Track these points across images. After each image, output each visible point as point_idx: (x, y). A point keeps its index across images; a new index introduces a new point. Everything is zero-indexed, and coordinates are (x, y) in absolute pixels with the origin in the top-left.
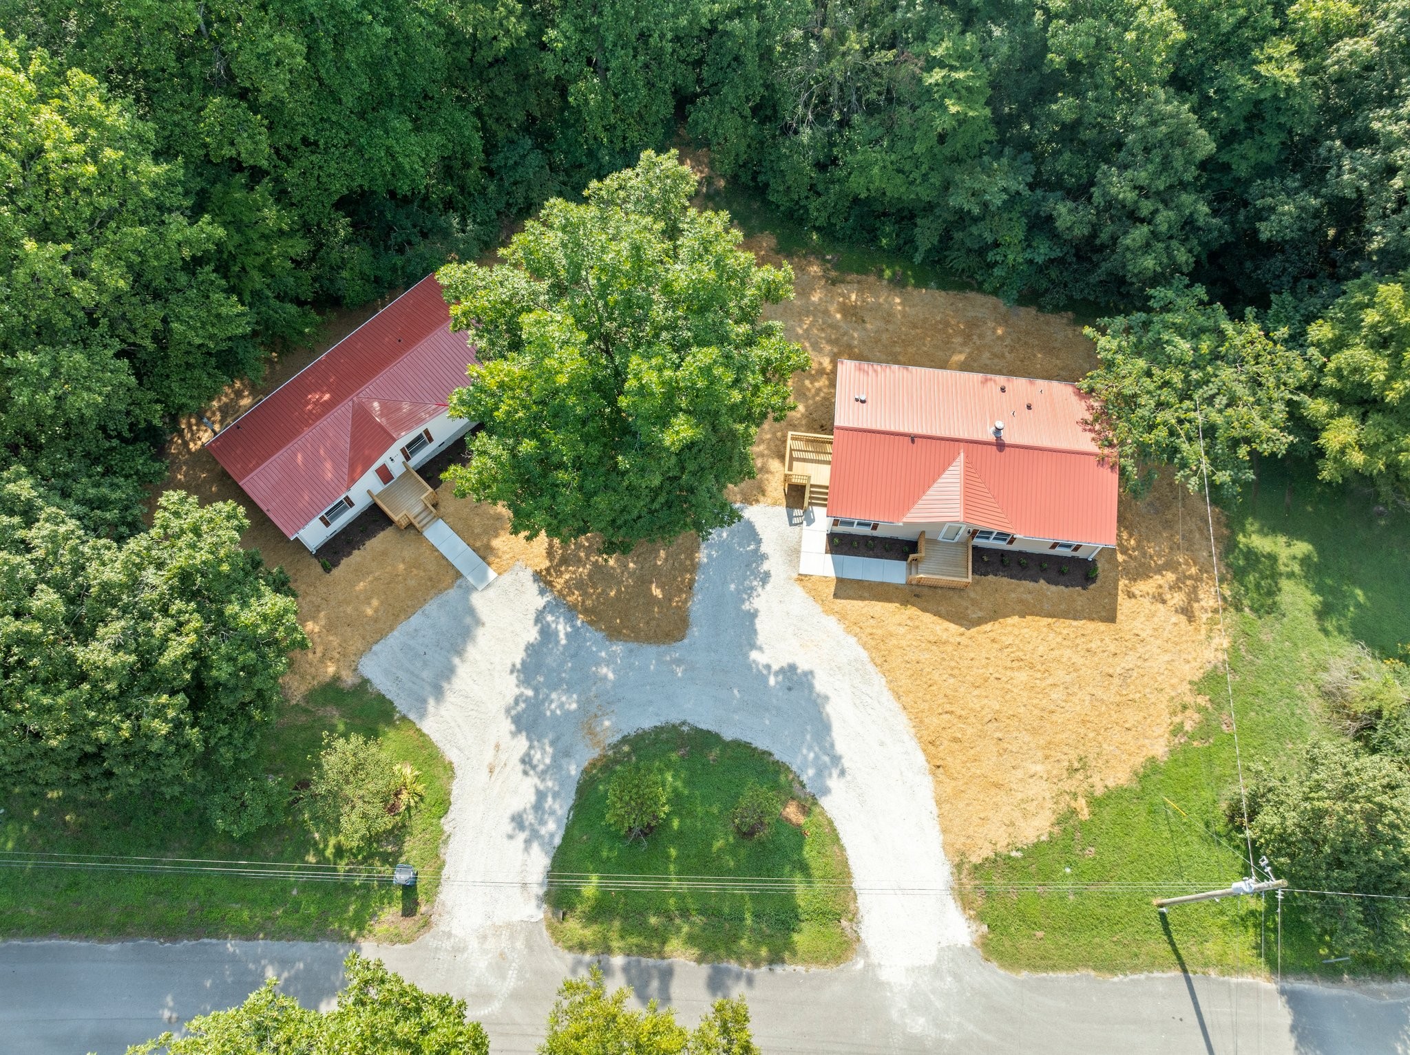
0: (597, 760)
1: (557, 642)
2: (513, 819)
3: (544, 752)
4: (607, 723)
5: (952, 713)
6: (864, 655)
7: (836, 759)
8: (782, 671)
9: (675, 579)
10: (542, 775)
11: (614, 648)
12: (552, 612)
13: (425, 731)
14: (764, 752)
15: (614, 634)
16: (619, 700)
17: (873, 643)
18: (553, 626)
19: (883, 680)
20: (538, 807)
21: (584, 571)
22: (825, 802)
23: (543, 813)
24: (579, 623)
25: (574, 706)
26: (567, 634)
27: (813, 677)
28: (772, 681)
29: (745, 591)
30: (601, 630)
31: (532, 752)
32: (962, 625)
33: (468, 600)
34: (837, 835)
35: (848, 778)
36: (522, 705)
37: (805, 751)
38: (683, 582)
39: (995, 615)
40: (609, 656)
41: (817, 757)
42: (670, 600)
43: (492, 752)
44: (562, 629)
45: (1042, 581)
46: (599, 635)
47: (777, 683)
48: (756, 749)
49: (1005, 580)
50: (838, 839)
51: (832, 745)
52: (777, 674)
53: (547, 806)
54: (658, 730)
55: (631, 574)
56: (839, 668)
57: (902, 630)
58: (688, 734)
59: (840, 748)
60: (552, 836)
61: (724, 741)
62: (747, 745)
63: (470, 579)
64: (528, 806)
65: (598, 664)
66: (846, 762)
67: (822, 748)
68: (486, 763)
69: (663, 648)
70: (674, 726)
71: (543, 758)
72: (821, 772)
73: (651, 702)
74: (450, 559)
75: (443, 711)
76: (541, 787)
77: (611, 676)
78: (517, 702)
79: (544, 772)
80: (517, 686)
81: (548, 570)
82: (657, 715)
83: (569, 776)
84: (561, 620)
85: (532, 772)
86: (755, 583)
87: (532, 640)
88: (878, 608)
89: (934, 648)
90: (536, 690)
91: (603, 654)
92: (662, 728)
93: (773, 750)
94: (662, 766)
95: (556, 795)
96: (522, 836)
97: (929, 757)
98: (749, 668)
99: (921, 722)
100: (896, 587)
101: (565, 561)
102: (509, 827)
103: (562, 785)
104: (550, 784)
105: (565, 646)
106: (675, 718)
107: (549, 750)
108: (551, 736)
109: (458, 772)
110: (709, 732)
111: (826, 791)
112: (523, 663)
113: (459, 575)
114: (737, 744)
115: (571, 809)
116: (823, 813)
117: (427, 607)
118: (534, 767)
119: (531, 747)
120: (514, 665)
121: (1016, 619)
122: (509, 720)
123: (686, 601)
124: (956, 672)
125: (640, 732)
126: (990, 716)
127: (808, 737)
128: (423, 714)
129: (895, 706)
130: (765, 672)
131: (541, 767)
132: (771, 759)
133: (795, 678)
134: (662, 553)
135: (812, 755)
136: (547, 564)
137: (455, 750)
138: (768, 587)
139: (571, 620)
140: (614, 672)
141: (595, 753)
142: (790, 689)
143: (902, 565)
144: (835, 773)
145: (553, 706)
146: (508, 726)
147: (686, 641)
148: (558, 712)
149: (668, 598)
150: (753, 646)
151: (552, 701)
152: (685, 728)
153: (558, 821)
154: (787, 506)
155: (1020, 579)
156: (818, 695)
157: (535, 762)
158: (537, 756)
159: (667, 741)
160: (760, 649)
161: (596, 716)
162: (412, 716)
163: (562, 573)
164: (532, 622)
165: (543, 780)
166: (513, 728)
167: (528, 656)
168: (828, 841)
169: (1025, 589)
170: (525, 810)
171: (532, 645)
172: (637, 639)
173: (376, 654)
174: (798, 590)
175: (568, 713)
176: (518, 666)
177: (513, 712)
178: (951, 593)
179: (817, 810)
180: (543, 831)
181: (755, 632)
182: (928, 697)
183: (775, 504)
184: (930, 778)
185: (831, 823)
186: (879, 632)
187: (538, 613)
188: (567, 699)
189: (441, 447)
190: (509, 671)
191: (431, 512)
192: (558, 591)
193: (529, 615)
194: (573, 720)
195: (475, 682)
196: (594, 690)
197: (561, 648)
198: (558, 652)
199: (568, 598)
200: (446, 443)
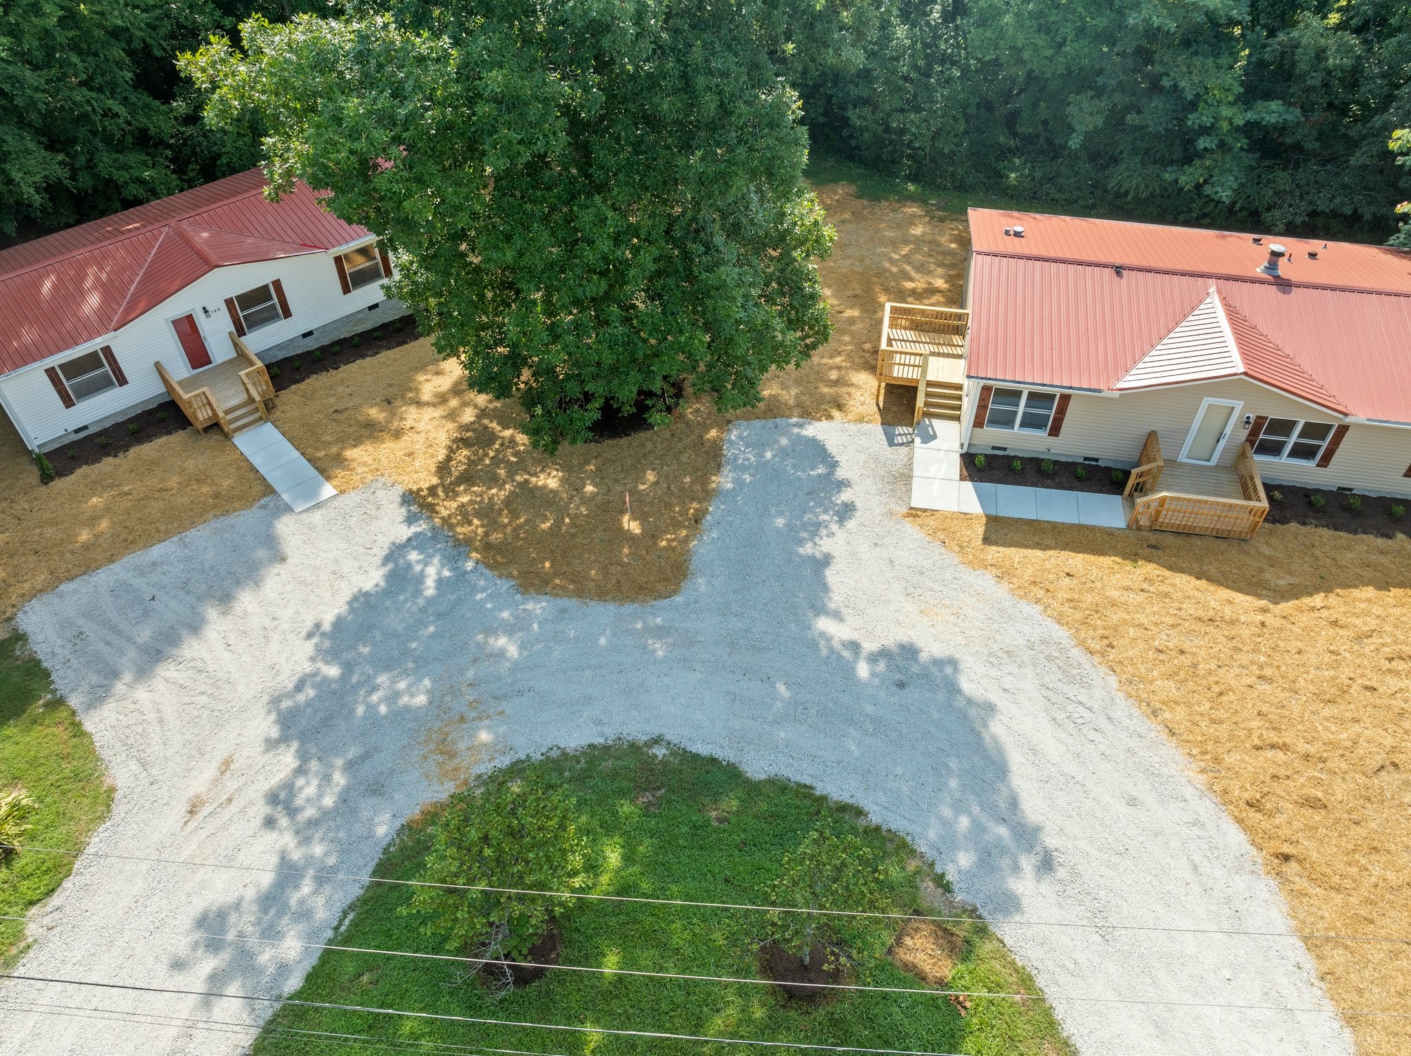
0: (443, 807)
1: (418, 592)
2: (202, 922)
3: (326, 778)
4: (484, 736)
5: (1284, 747)
6: (1061, 634)
7: (1027, 836)
8: (884, 653)
9: (669, 506)
10: (304, 833)
11: (530, 606)
12: (420, 548)
13: (88, 726)
14: (843, 808)
15: (533, 583)
16: (521, 693)
17: (1079, 615)
18: (418, 568)
19: (1113, 681)
20: (272, 900)
21: (498, 494)
22: (1008, 931)
23: (279, 915)
24: (470, 565)
25: (421, 699)
26: (440, 582)
27: (956, 669)
28: (863, 670)
29: (804, 527)
30: (510, 576)
31: (300, 782)
32: (1259, 596)
33: (270, 525)
34: (1048, 1012)
35: (1061, 873)
36: (311, 693)
37: (946, 812)
38: (684, 512)
39: (1324, 584)
40: (517, 617)
41: (978, 828)
42: (655, 537)
43: (210, 772)
44: (433, 573)
45: (1400, 536)
46: (504, 585)
47: (873, 674)
48: (824, 798)
49: (1326, 533)
50: (1052, 1024)
51: (1014, 803)
52: (873, 659)
53: (294, 899)
54: (595, 753)
55: (586, 500)
56: (1009, 653)
57: (1135, 598)
58: (664, 763)
59: (1034, 807)
60: (283, 969)
61: (747, 781)
62: (804, 791)
63: (286, 497)
64: (251, 893)
65: (490, 631)
66: (1050, 840)
67: (990, 809)
68: (190, 793)
69: (629, 608)
70: (633, 746)
71: (320, 796)
72: (988, 857)
73: (589, 699)
74: (262, 471)
75: (141, 694)
76: (296, 855)
77: (513, 651)
78: (299, 687)
79: (312, 823)
80: (312, 659)
81: (432, 490)
82: (599, 722)
83: (370, 835)
84: (436, 560)
85: (284, 822)
86: (826, 517)
87: (368, 586)
88: (1077, 561)
89: (1211, 629)
90: (348, 668)
91: (505, 615)
92: (606, 749)
93: (865, 803)
94: (595, 823)
95: (323, 877)
96: (208, 965)
97: (1257, 838)
98: (813, 645)
99: (1216, 760)
100: (1109, 533)
101: (467, 478)
102: (180, 941)
103: (345, 851)
104: (318, 850)
105: (430, 600)
106: (637, 729)
107: (340, 779)
108: (353, 752)
109: (119, 810)
110: (713, 761)
111: (1010, 904)
112: (339, 623)
113: (269, 490)
114: (779, 786)
115: (351, 907)
116: (1003, 953)
117: (192, 534)
118: (292, 812)
119: (300, 771)
120: (318, 626)
121: (1369, 592)
122: (273, 717)
123: (686, 540)
124: (1268, 672)
125: (555, 754)
126: (1379, 759)
127: (953, 783)
128: (98, 696)
129: (1153, 731)
130: (846, 654)
131: (310, 812)
132: (862, 823)
133: (915, 669)
134: (651, 476)
135: (964, 822)
136: (435, 481)
137: (133, 766)
138: (851, 524)
139: (452, 560)
140: (522, 647)
141: (443, 791)
142: (901, 685)
143: (1116, 501)
144: (1027, 863)
145: (375, 698)
146: (267, 726)
147: (679, 599)
148: (383, 709)
149: (652, 535)
150: (820, 609)
151: (375, 689)
152: (660, 752)
153: (311, 936)
154: (882, 424)
155: (1355, 532)
156: (970, 701)
157: (299, 801)
158: (308, 788)
159: (615, 774)
160: (837, 615)
161: (462, 719)
162: (74, 701)
163: (456, 494)
164: (378, 560)
165: (305, 841)
166: (275, 732)
167: (352, 610)
168: (1023, 1028)
169: (1367, 545)
170: (237, 906)
171: (366, 595)
172: (580, 593)
173: (61, 596)
174: (911, 529)
175: (400, 715)
176: (327, 626)
177: (286, 704)
178: (1223, 545)
179: (985, 948)
180: (265, 957)
181: (825, 588)
182: (1222, 714)
183: (861, 420)
184: (1273, 882)
185: (1026, 981)
186: (1089, 598)
187: (394, 548)
188: (410, 686)
189: (308, 339)
190: (304, 633)
191: (257, 410)
192: (441, 518)
193: (375, 550)
194: (410, 726)
195: (230, 648)
196: (470, 674)
197: (421, 602)
198: (414, 608)
199: (459, 529)
200: (316, 334)
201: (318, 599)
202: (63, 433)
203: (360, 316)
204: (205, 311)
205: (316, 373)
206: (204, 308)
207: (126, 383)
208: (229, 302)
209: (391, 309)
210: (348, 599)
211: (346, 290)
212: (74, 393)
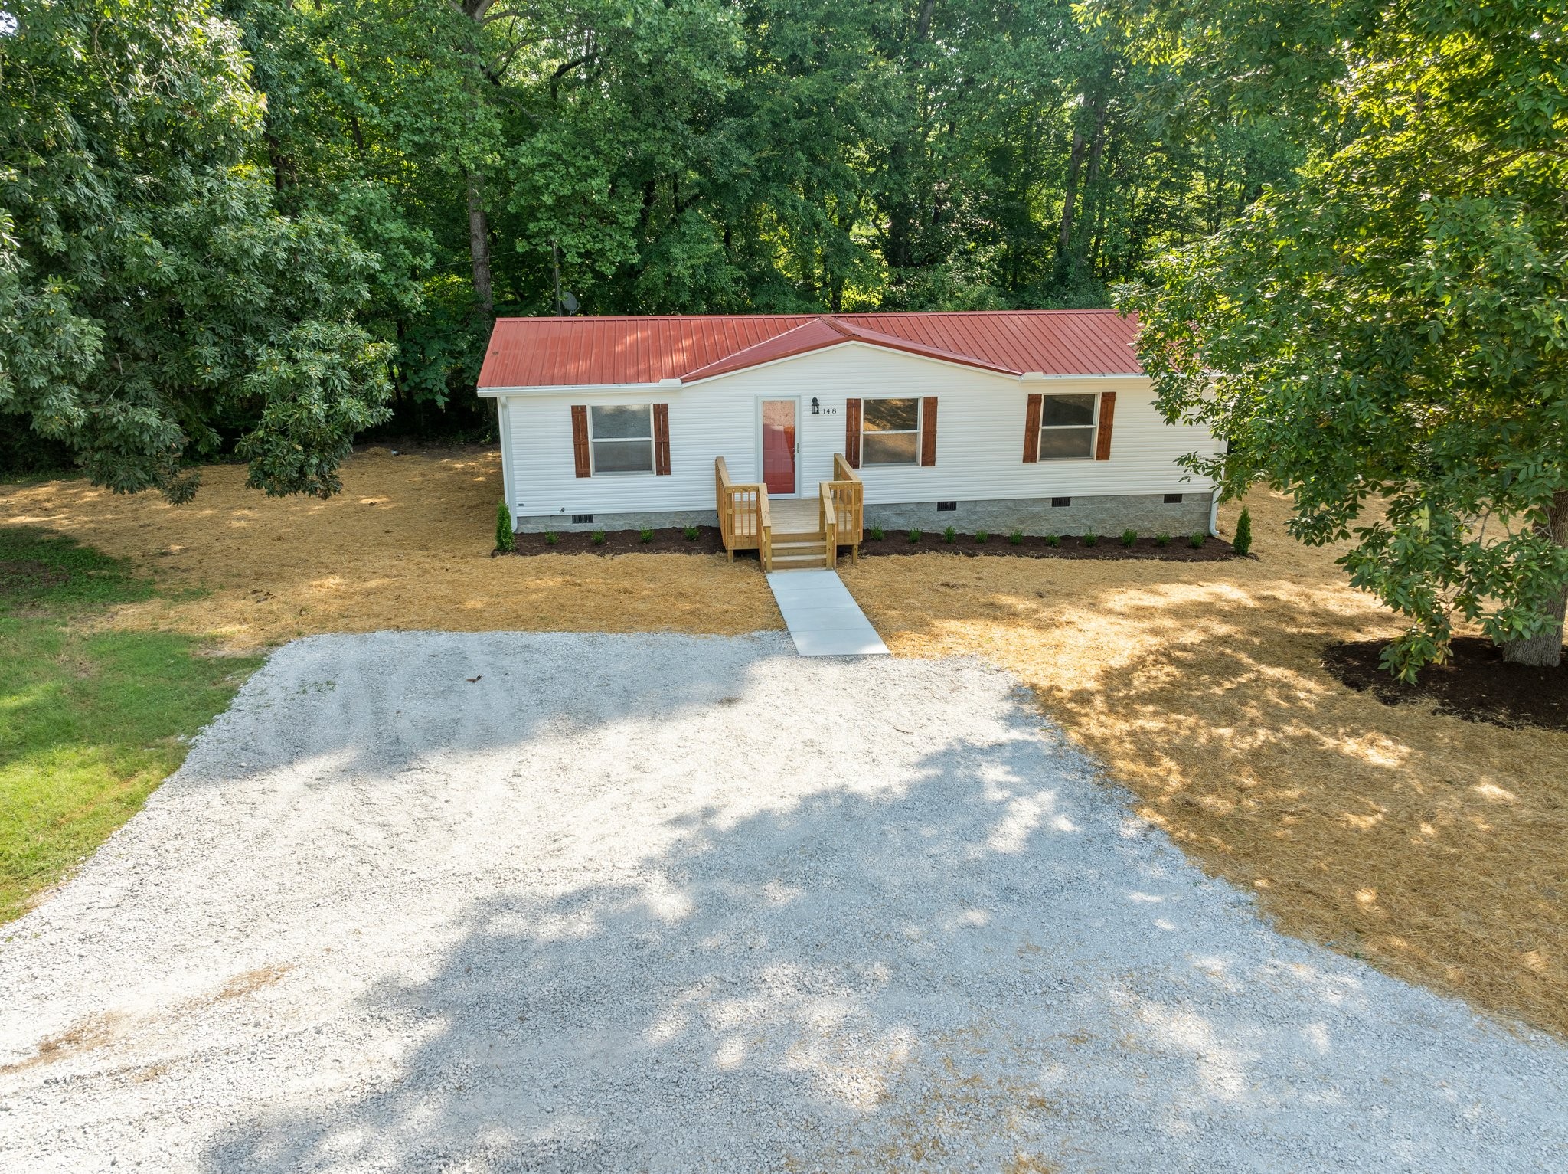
1: (977, 834)
12: (1017, 766)
15: (1313, 918)
18: (997, 795)
21: (1236, 739)
24: (1131, 827)
26: (1041, 835)
30: (1242, 882)
44: (1029, 813)
46: (1221, 895)
68: (109, 1004)
81: (1082, 695)
84: (1046, 795)
87: (865, 783)
101: (1167, 699)
105: (999, 858)
113: (777, 626)
120: (708, 813)
136: (1093, 685)
139: (1085, 806)
163: (1134, 714)
164: (912, 754)
167: (801, 812)
171: (852, 798)
173: (364, 640)
176: (725, 822)
187: (958, 747)
188: (849, 1024)
189: (945, 514)
190: (673, 812)
191: (823, 550)
192: (1084, 736)
193: (914, 738)
194: (782, 1135)
195: (515, 780)
196: (1052, 1077)
197: (974, 852)
198: (952, 861)
199: (1120, 764)
200: (959, 511)
201: (747, 768)
202: (558, 513)
203: (1035, 509)
204: (815, 402)
205: (936, 550)
206: (815, 401)
207: (668, 472)
208: (852, 405)
209: (1086, 517)
210: (808, 791)
211: (1029, 457)
212: (596, 460)
